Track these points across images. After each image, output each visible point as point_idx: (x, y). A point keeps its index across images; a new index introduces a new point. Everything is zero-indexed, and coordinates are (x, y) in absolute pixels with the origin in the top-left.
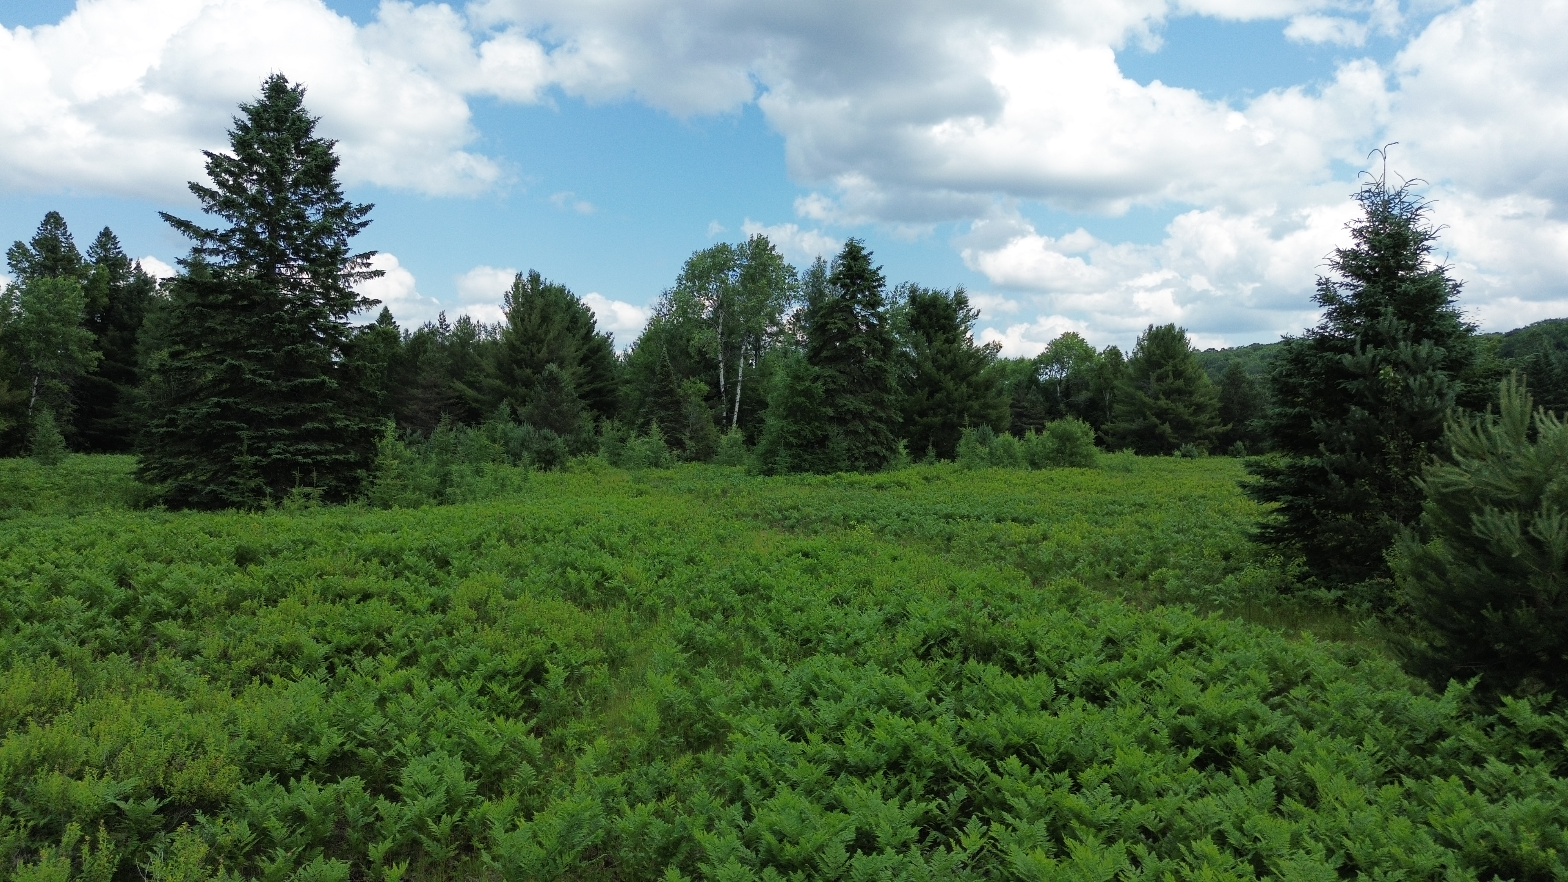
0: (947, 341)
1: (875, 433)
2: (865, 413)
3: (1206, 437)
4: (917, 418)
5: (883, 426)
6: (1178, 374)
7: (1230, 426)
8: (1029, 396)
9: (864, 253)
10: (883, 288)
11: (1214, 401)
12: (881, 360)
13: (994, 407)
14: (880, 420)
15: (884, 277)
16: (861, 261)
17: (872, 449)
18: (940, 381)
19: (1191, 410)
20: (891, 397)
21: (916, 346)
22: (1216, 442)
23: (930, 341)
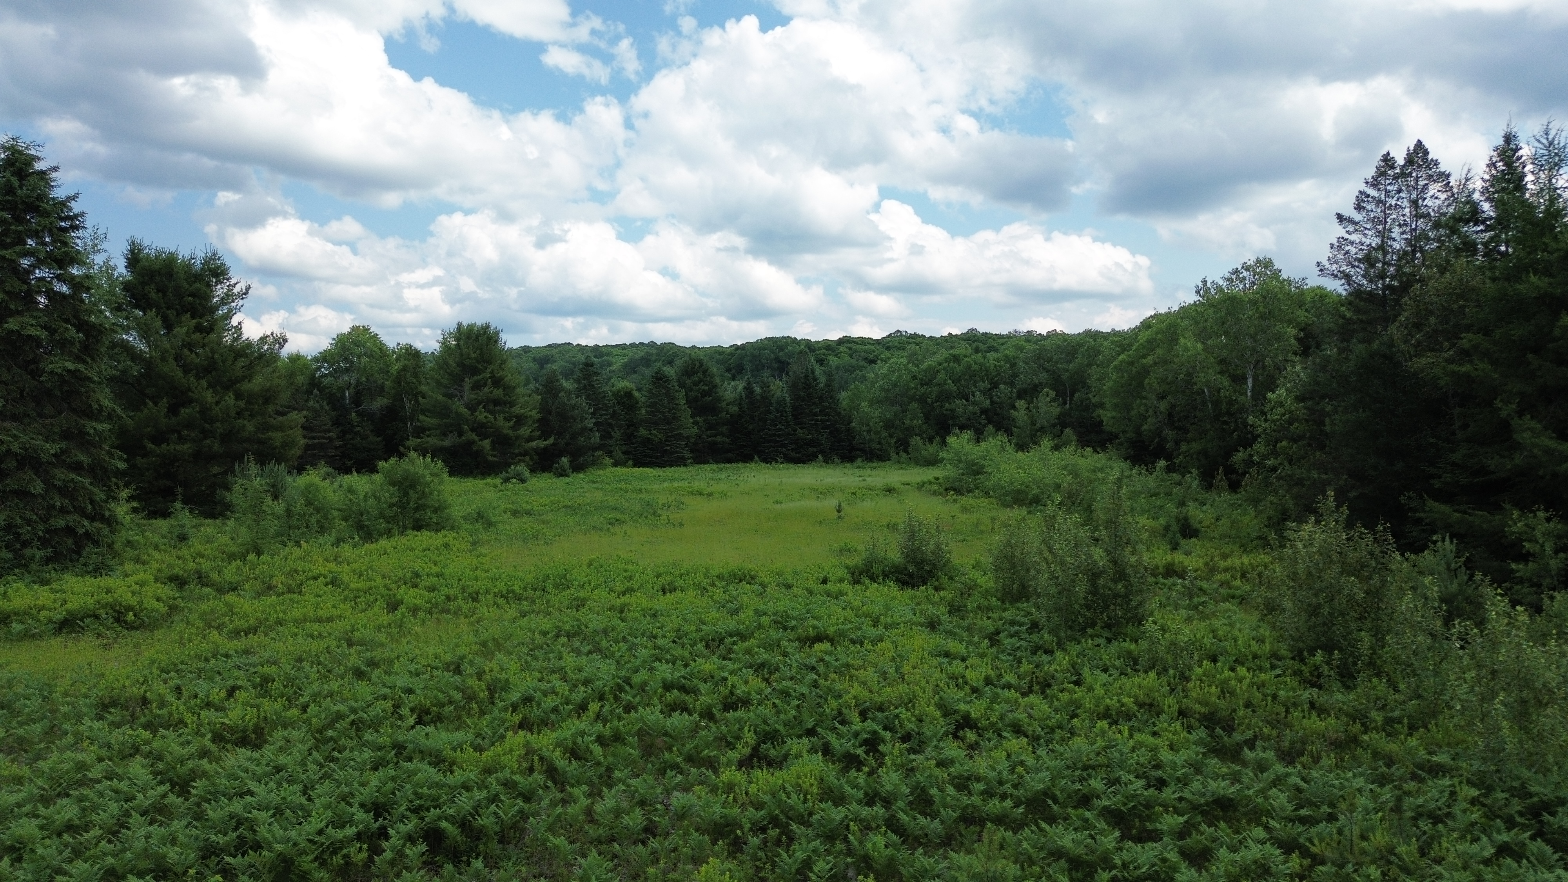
0: (199, 328)
1: (64, 491)
2: (44, 457)
3: (525, 454)
4: (150, 446)
5: (84, 480)
6: (497, 382)
7: (551, 440)
8: (311, 403)
9: (39, 166)
10: (80, 233)
11: (534, 413)
12: (78, 359)
13: (280, 428)
14: (77, 467)
15: (82, 214)
16: (32, 180)
17: (61, 523)
18: (189, 389)
19: (511, 423)
20: (100, 427)
21: (145, 332)
22: (536, 457)
23: (169, 326)
